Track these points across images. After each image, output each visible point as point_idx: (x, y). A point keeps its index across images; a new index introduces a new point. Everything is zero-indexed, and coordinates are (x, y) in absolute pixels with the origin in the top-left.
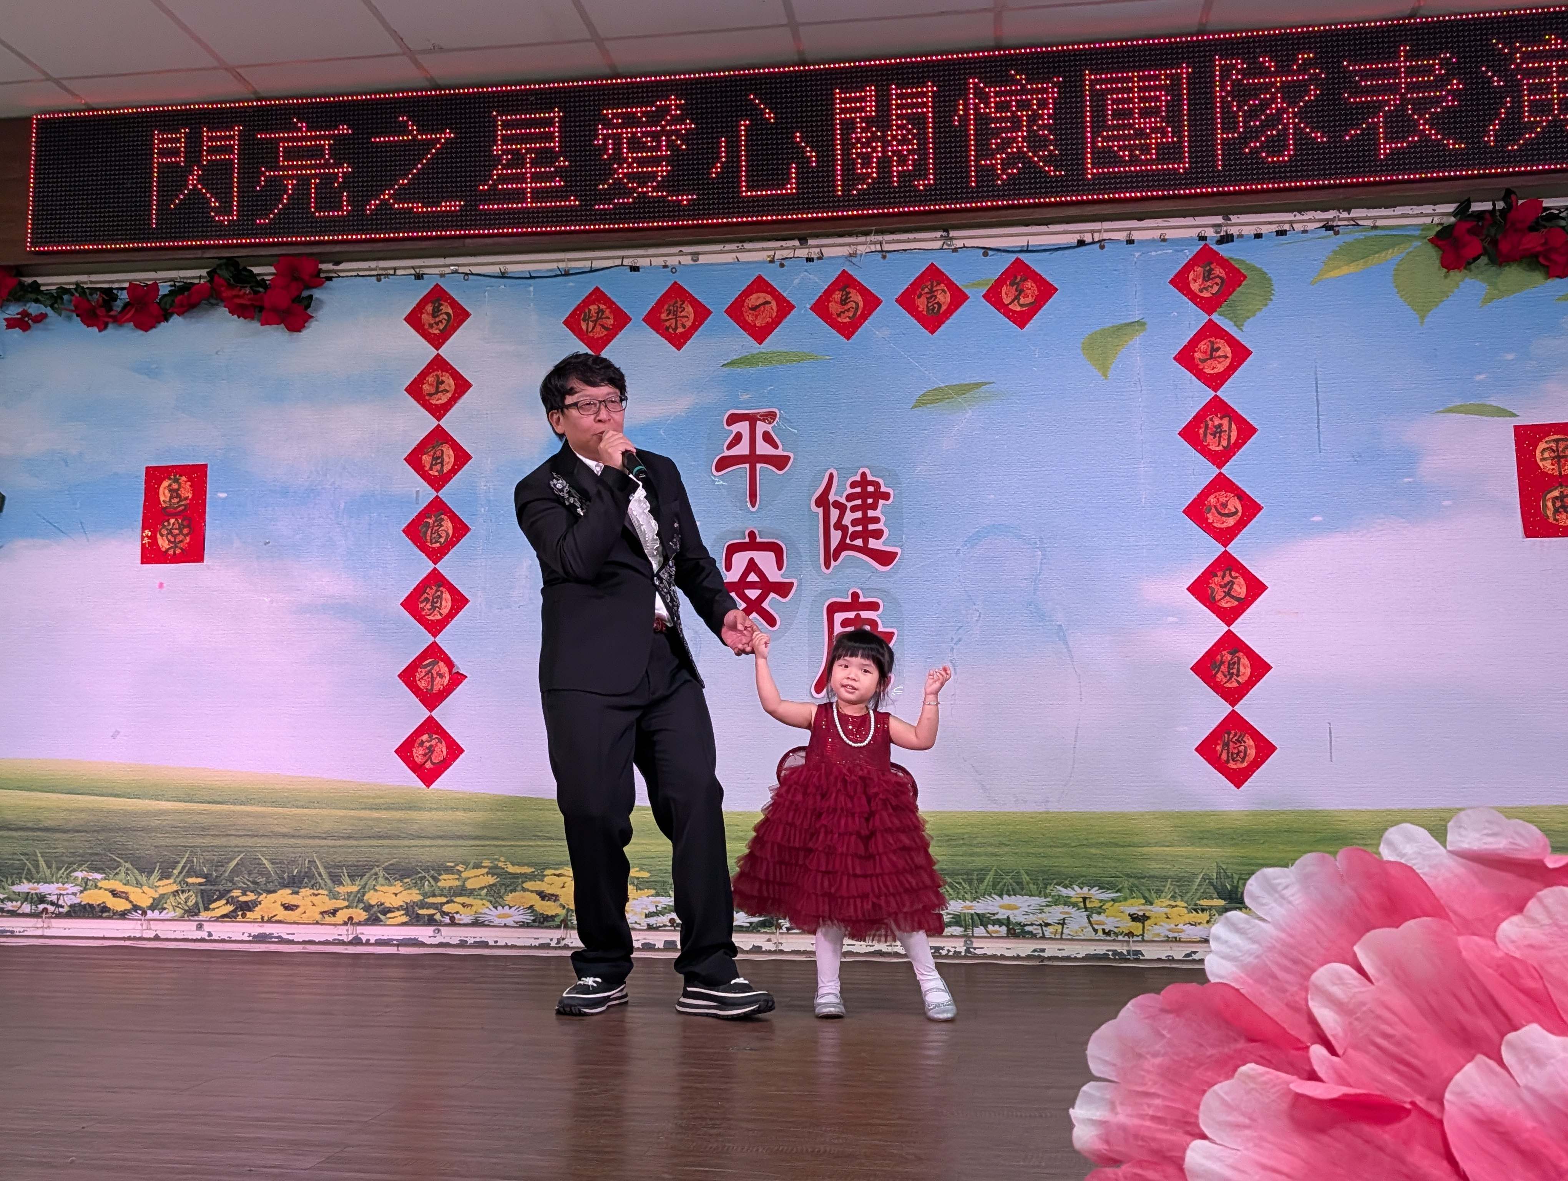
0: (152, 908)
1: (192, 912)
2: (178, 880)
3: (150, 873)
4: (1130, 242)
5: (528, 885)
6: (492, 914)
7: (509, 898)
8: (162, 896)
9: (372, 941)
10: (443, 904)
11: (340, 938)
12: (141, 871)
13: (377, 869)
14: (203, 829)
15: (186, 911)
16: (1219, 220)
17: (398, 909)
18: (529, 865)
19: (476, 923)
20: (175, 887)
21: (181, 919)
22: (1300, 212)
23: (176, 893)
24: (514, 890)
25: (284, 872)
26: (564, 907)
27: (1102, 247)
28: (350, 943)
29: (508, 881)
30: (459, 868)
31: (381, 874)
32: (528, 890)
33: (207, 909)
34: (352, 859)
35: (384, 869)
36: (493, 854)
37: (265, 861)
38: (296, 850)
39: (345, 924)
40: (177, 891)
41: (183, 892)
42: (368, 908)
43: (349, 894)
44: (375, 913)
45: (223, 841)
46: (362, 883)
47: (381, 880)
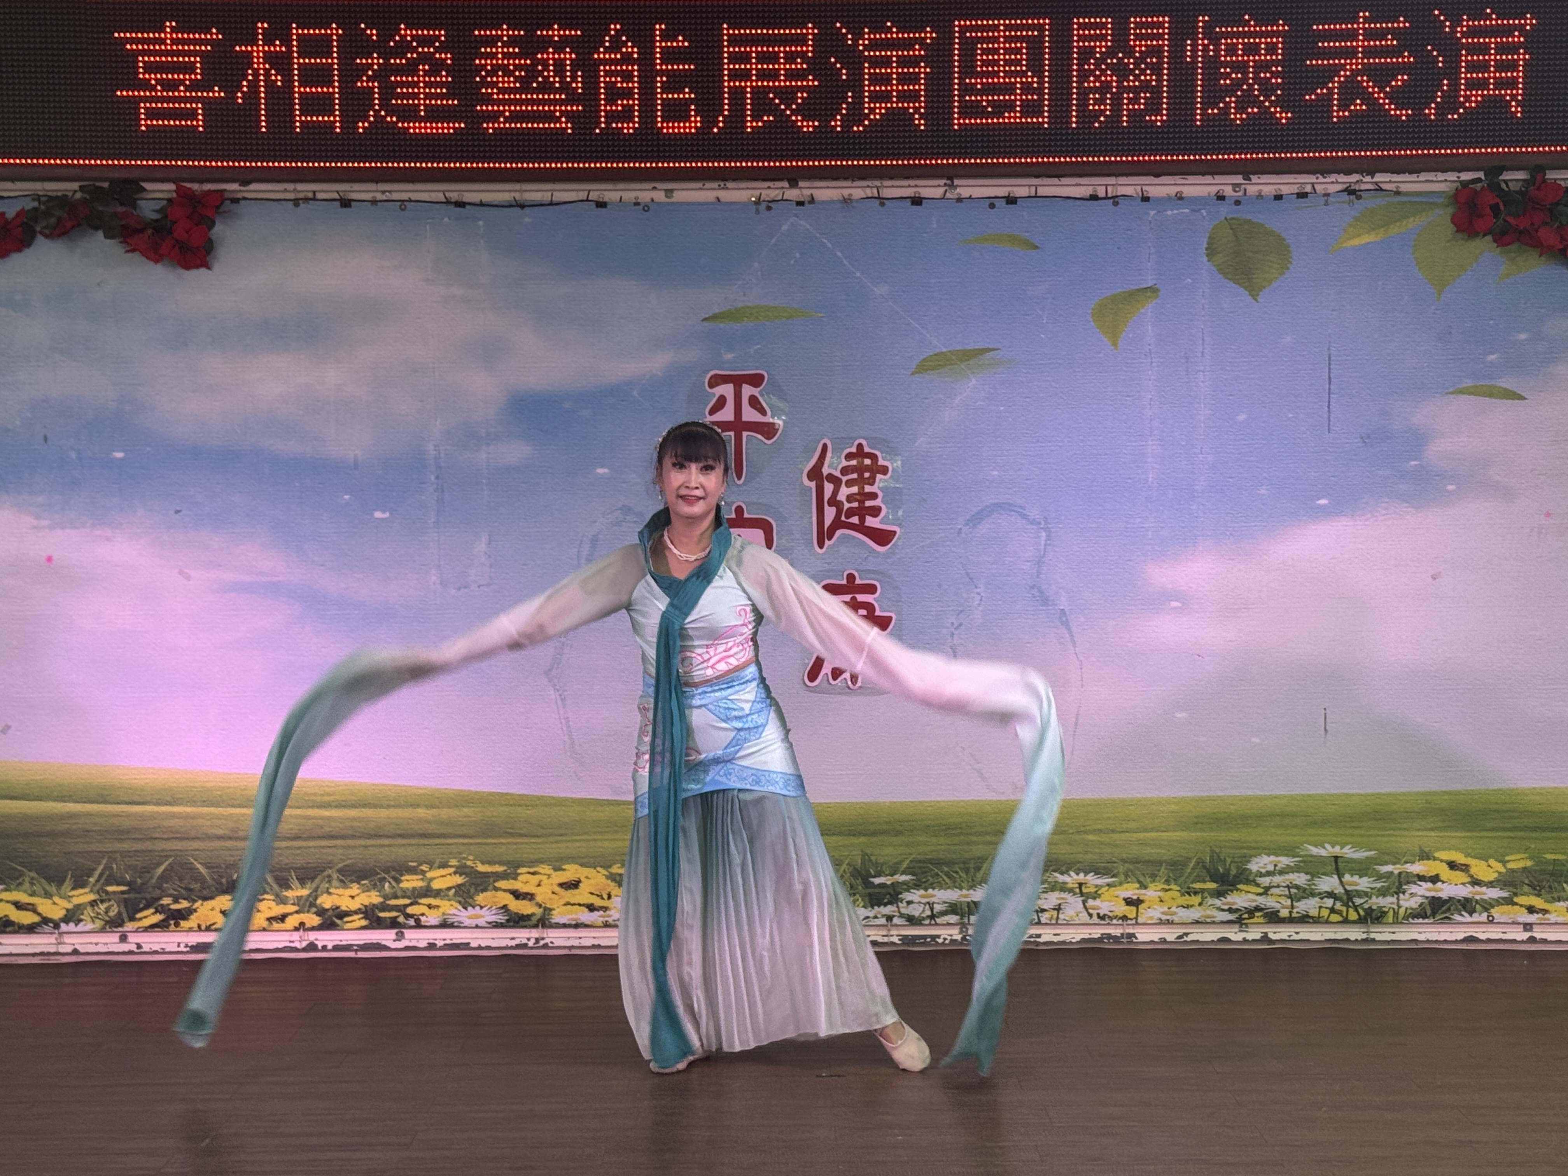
0: (66, 919)
1: (113, 924)
2: (96, 889)
3: (60, 883)
4: (1145, 199)
5: (502, 884)
6: (464, 916)
7: (480, 898)
8: (79, 908)
9: (330, 947)
10: (406, 906)
11: (292, 945)
12: (49, 880)
13: (329, 872)
14: (122, 832)
15: (107, 922)
16: (1238, 179)
17: (356, 912)
18: (501, 863)
19: (444, 925)
20: (92, 897)
21: (102, 930)
22: (1322, 174)
23: (93, 903)
24: (485, 890)
25: (222, 877)
26: (540, 906)
27: (1116, 204)
28: (304, 950)
29: (478, 881)
30: (424, 867)
31: (335, 876)
32: (500, 889)
33: (132, 919)
34: (300, 862)
35: (339, 871)
36: (461, 853)
37: (198, 866)
38: (234, 853)
39: (296, 929)
40: (95, 901)
41: (102, 901)
42: (321, 912)
43: (299, 898)
44: (330, 917)
45: (147, 845)
46: (314, 885)
47: (335, 883)
